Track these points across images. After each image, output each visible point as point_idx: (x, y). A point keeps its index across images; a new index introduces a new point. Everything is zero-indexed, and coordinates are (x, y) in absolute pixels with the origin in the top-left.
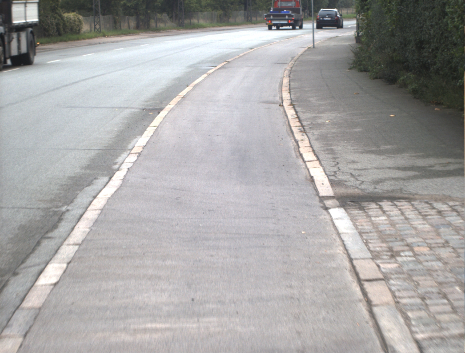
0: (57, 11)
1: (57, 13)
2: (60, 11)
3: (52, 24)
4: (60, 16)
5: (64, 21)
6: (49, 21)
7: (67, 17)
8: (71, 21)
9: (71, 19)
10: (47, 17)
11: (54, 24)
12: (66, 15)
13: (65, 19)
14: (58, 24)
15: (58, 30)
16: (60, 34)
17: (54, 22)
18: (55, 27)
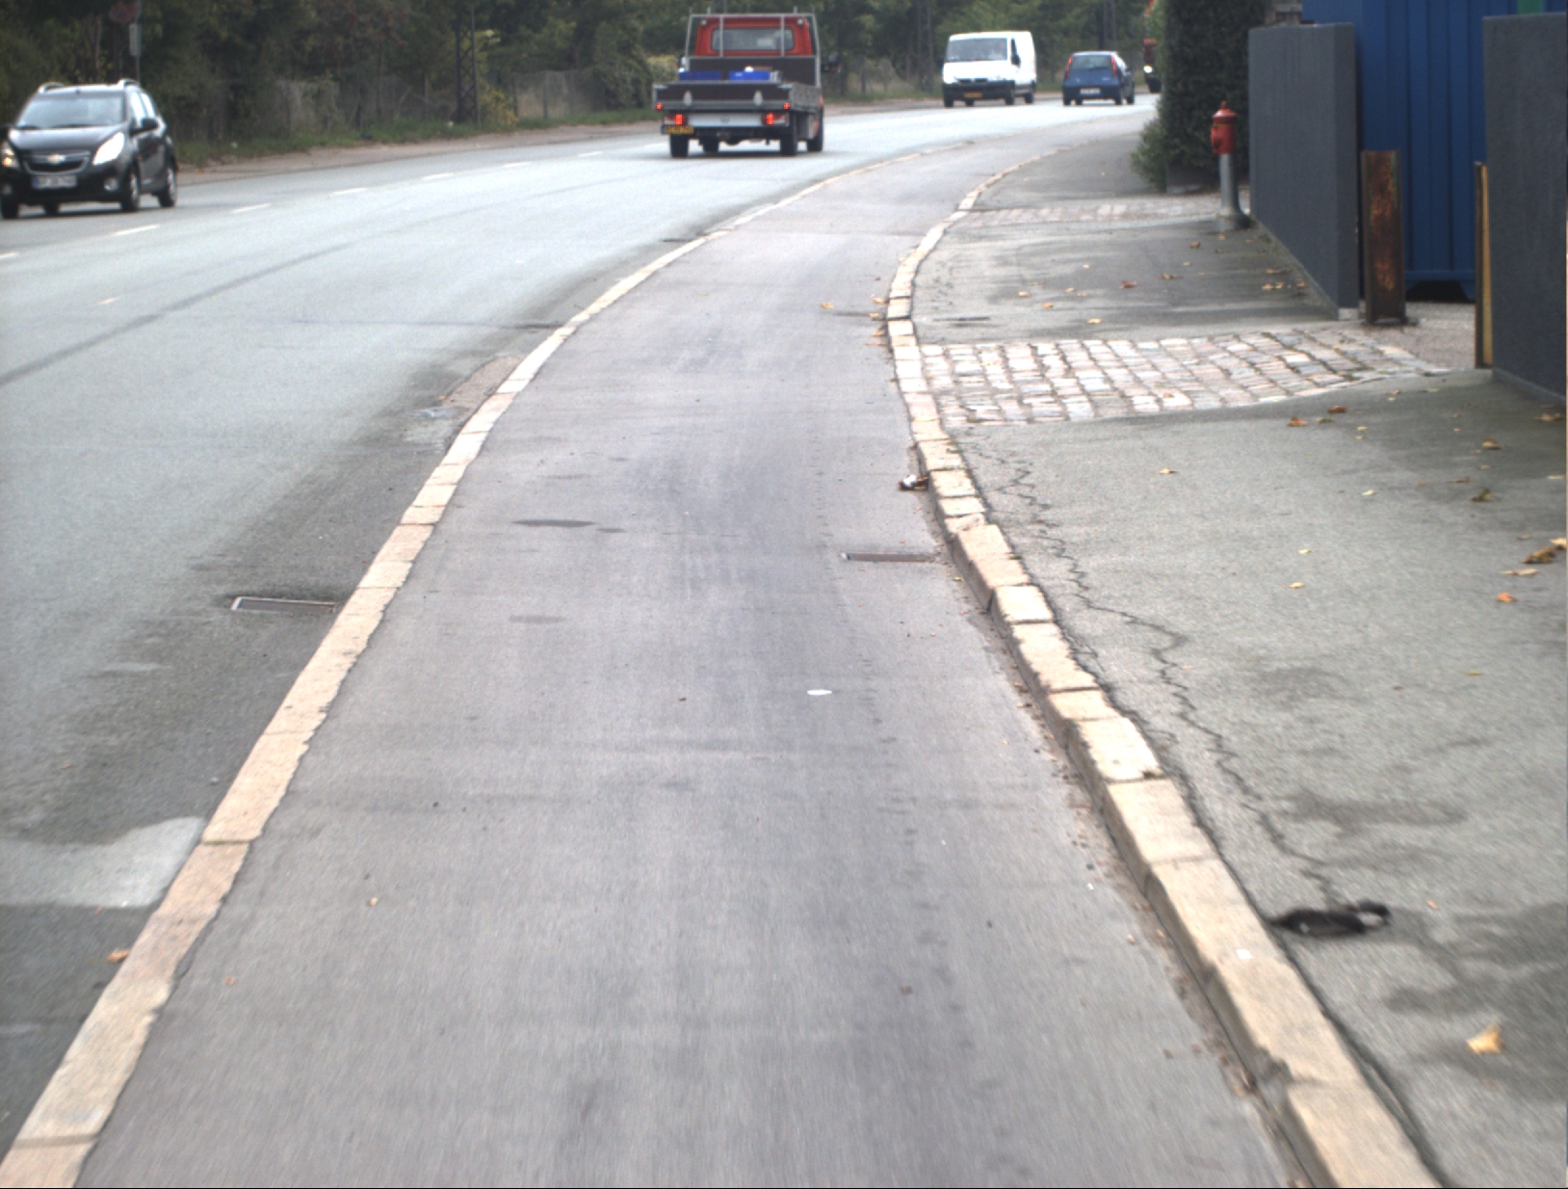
0: (634, 53)
1: (633, 57)
2: (639, 50)
3: (624, 81)
4: (641, 62)
5: (649, 73)
6: (617, 74)
7: (655, 67)
8: (665, 75)
9: (663, 71)
10: (612, 64)
11: (629, 80)
12: (652, 61)
13: (652, 69)
14: (636, 82)
15: (636, 96)
16: (640, 105)
17: (629, 76)
18: (632, 89)
